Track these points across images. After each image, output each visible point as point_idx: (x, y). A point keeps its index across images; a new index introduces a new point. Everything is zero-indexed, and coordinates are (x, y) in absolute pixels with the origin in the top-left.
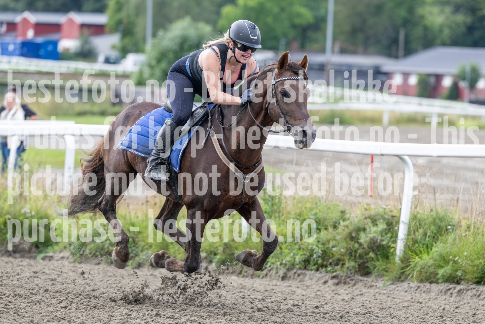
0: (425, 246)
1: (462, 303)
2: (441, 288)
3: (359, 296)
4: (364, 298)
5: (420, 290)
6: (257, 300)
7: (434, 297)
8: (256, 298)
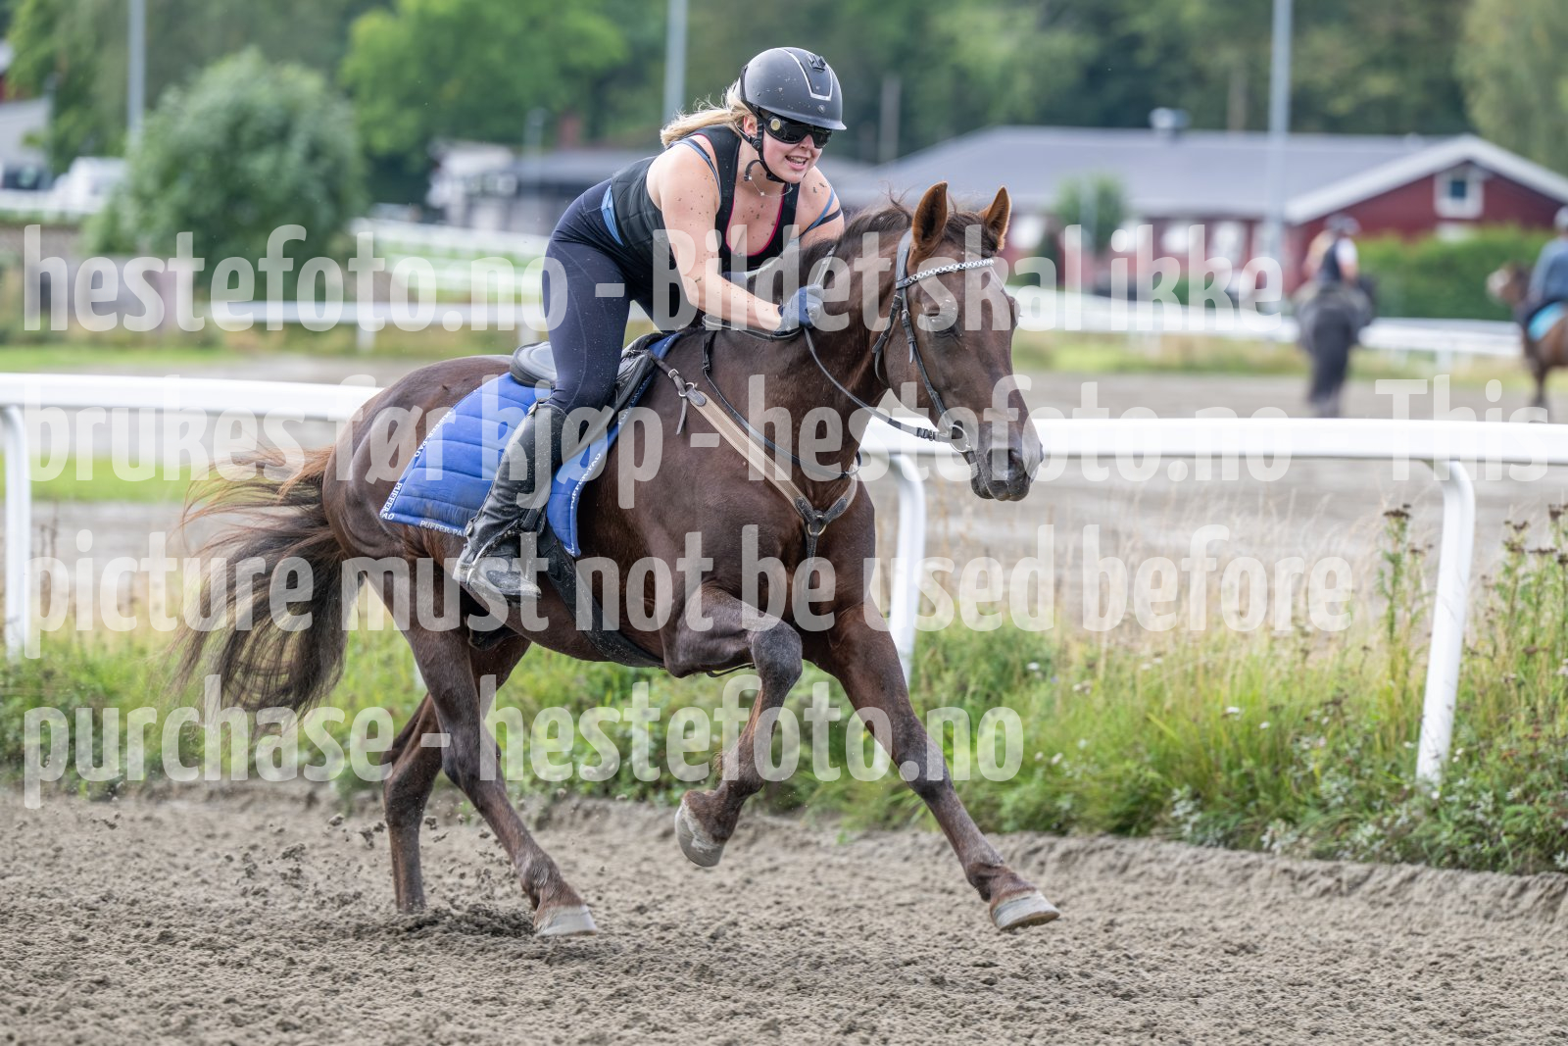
1: (1073, 891)
2: (1012, 847)
3: (767, 876)
4: (782, 881)
5: (946, 854)
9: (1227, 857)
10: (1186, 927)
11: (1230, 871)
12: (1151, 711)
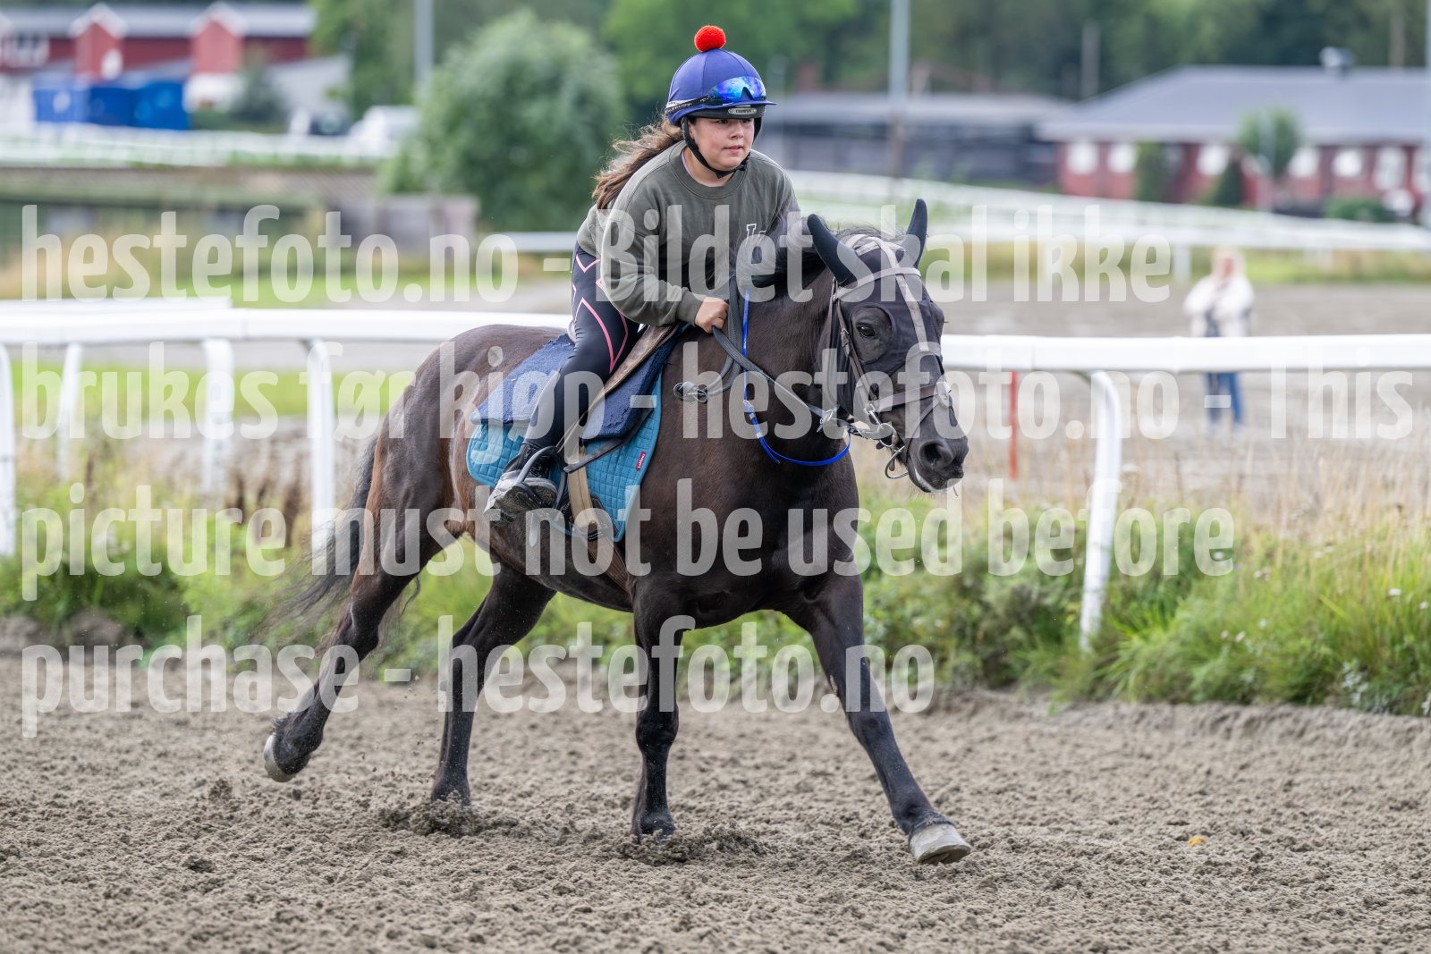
0: (1156, 607)
1: (1256, 754)
2: (1202, 716)
3: (986, 744)
4: (1000, 749)
5: (1144, 722)
6: (719, 763)
7: (1184, 741)
8: (715, 758)
9: (1392, 723)
10: (1356, 786)
11: (1395, 734)
12: (1323, 592)
